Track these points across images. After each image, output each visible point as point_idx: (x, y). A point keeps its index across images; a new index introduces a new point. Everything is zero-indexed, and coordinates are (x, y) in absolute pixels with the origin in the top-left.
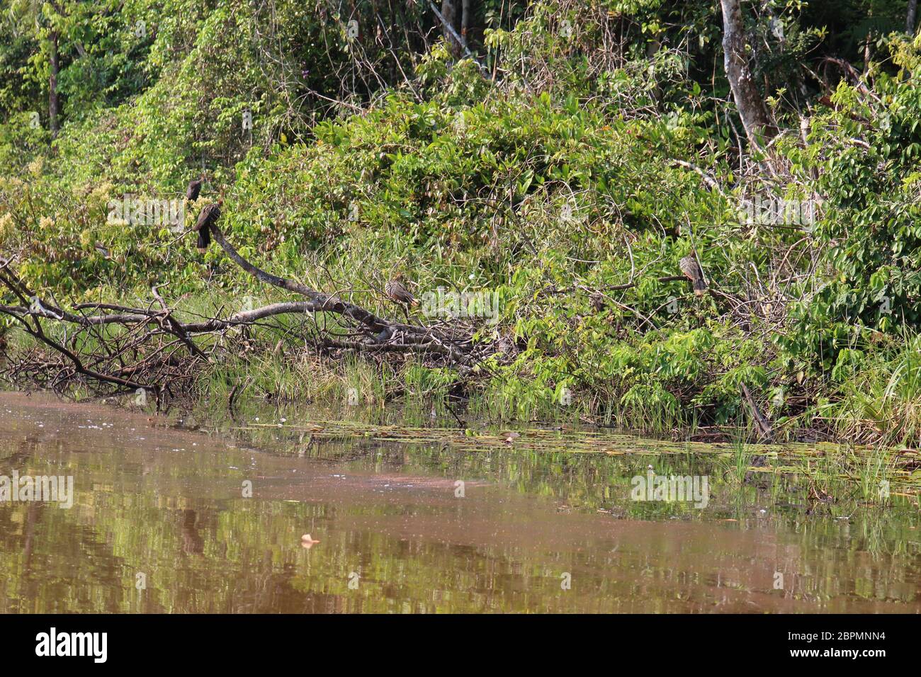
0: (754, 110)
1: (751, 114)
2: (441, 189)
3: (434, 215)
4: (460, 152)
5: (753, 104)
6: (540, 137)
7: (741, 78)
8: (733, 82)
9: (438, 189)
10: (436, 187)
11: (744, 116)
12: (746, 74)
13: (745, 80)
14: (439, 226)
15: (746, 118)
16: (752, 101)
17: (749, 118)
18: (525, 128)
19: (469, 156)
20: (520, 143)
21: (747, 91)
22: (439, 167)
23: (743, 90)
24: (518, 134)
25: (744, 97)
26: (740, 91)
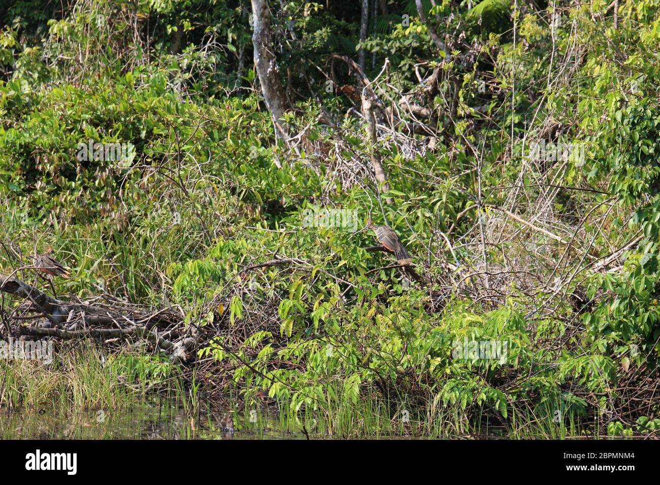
0: (279, 98)
1: (276, 102)
2: (51, 162)
3: (42, 189)
4: (64, 127)
5: (278, 93)
6: (136, 113)
7: (270, 70)
8: (261, 73)
9: (48, 162)
10: (46, 161)
11: (270, 104)
12: (274, 67)
13: (274, 72)
14: (50, 199)
15: (271, 106)
16: (277, 90)
17: (275, 106)
18: (121, 105)
19: (71, 130)
20: (117, 120)
21: (273, 81)
22: (46, 140)
23: (270, 81)
24: (114, 111)
25: (270, 87)
26: (267, 82)
